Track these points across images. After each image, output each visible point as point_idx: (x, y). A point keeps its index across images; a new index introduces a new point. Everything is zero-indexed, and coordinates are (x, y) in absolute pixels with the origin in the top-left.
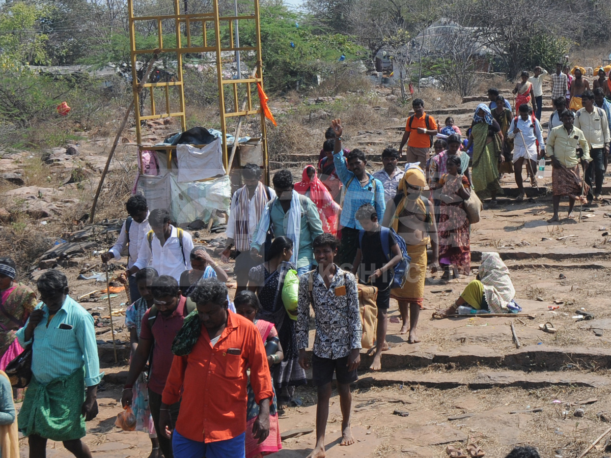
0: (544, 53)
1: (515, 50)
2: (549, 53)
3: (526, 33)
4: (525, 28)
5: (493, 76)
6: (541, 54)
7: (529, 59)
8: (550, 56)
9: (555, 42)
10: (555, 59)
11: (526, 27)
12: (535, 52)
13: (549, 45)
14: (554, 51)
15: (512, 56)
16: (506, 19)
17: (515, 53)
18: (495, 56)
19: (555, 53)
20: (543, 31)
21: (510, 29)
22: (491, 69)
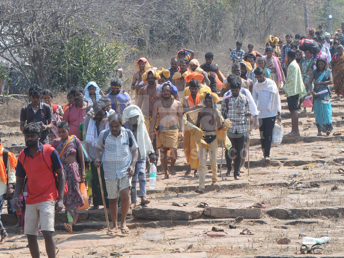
0: (85, 64)
1: (40, 61)
2: (94, 65)
3: (57, 35)
4: (56, 27)
5: (8, 99)
6: (81, 66)
7: (64, 73)
8: (94, 70)
9: (102, 47)
10: (102, 74)
11: (57, 25)
12: (72, 62)
13: (93, 52)
14: (100, 61)
15: (36, 68)
16: (27, 14)
17: (40, 66)
18: (12, 69)
19: (102, 64)
20: (84, 32)
21: (32, 28)
22: (5, 89)
